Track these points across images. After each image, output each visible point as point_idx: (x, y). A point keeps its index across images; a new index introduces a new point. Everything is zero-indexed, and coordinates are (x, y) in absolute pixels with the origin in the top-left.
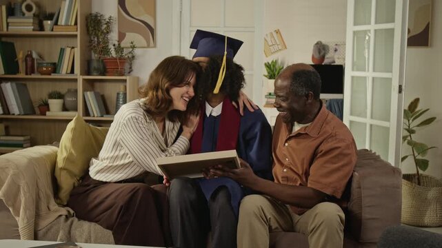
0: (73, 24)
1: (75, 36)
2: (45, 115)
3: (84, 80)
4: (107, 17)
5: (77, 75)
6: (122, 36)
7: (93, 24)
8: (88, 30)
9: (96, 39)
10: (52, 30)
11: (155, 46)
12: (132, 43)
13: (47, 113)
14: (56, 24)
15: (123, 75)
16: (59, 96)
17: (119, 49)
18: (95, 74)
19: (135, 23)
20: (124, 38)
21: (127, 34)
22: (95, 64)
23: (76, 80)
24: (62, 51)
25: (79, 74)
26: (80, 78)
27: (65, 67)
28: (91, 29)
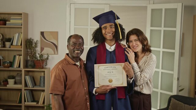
0: (20, 45)
1: (21, 50)
3: (25, 71)
4: (35, 40)
5: (21, 68)
6: (42, 49)
7: (29, 44)
8: (26, 47)
9: (30, 51)
10: (10, 48)
11: (57, 54)
13: (7, 85)
14: (12, 44)
16: (13, 77)
17: (41, 56)
18: (30, 67)
19: (48, 43)
21: (45, 48)
22: (30, 63)
23: (21, 71)
24: (15, 56)
25: (23, 68)
26: (23, 70)
27: (16, 65)
28: (28, 46)
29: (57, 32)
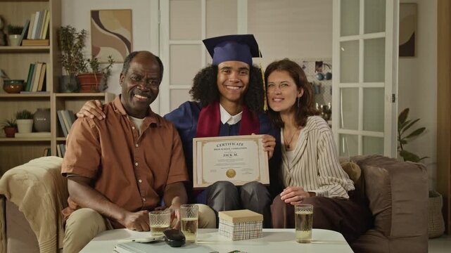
0: (44, 37)
1: (47, 51)
2: (14, 137)
3: (58, 98)
4: (79, 31)
5: (49, 92)
6: (95, 51)
7: (64, 39)
8: (59, 45)
9: (67, 54)
10: (21, 45)
12: (110, 57)
13: (16, 135)
14: (25, 37)
15: (99, 92)
16: (28, 116)
17: (95, 64)
18: (69, 91)
19: (110, 36)
20: (98, 53)
21: (102, 49)
22: (67, 81)
23: (48, 99)
24: (32, 67)
25: (52, 91)
26: (53, 96)
27: (36, 86)
28: (62, 42)
29: (130, 11)
